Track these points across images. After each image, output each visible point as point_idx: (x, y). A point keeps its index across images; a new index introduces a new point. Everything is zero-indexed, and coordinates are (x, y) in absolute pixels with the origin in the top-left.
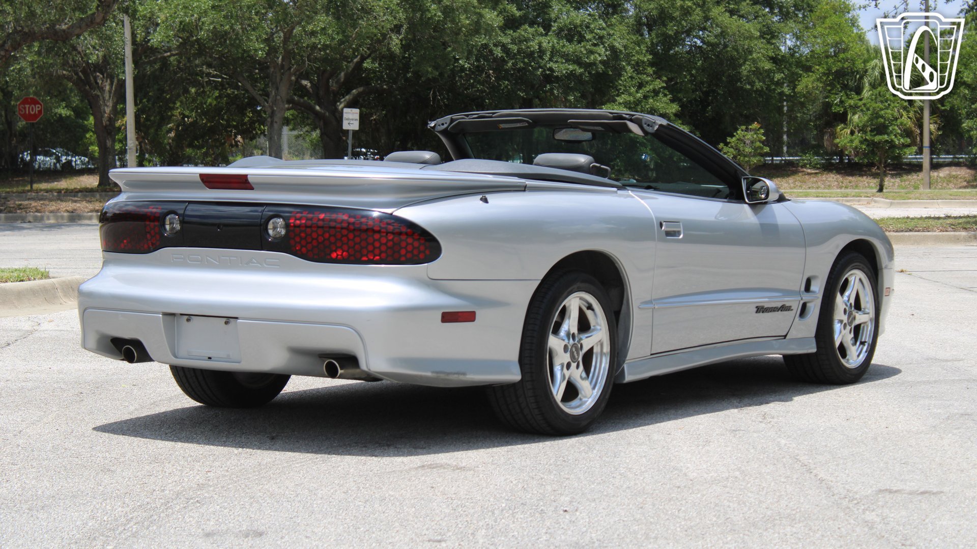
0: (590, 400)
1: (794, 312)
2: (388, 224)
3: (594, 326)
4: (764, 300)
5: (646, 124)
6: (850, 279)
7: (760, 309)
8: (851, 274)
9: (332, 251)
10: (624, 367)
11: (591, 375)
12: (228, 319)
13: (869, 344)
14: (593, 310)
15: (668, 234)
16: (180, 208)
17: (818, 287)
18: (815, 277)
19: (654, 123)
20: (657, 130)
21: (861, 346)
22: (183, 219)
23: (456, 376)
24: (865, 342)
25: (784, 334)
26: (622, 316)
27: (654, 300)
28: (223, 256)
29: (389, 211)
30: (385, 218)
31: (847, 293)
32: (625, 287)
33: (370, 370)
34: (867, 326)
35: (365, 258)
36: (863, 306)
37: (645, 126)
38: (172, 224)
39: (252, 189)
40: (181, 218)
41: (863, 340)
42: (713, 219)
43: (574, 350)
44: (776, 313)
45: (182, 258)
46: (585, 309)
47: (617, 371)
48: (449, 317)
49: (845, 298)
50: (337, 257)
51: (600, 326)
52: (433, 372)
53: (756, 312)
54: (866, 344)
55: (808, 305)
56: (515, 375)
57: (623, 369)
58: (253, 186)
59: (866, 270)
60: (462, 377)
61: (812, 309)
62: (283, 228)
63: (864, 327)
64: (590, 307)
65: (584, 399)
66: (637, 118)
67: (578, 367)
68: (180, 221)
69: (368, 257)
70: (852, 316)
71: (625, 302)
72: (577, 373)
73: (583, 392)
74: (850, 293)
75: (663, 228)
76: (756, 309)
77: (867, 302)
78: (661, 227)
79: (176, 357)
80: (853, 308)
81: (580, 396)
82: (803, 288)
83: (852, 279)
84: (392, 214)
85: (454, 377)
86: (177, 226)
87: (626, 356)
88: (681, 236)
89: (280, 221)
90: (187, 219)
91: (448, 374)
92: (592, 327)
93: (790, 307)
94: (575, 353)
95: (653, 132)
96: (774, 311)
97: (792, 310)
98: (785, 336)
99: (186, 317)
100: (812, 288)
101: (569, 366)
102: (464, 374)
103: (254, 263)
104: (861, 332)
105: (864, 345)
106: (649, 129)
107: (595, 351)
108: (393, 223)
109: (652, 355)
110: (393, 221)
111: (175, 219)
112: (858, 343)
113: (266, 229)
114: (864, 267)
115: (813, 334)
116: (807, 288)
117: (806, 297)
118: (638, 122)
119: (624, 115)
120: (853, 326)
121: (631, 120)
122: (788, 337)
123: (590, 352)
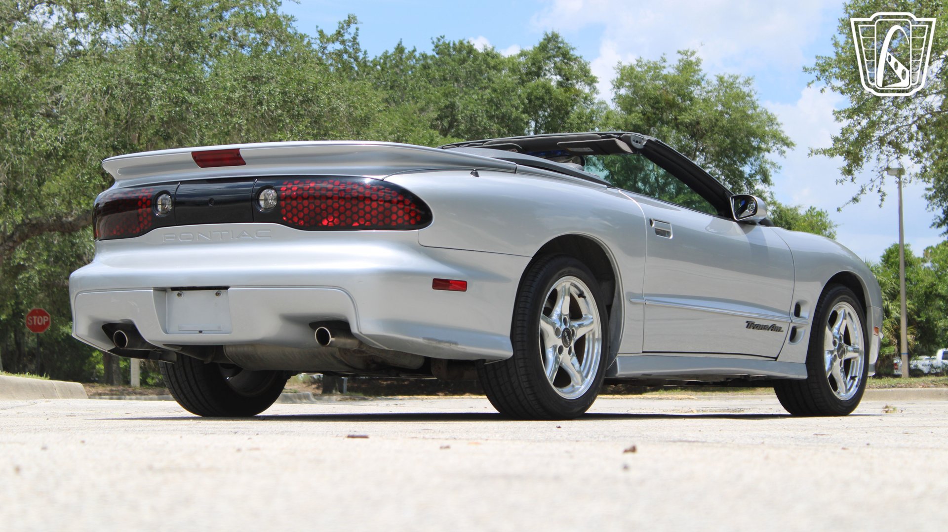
0: (583, 387)
1: (784, 333)
2: (378, 190)
3: (585, 315)
4: (755, 315)
5: (634, 141)
6: (839, 312)
7: (750, 325)
8: (840, 307)
9: (323, 218)
10: (616, 361)
11: (584, 362)
12: (220, 289)
13: (859, 379)
14: (584, 297)
15: (658, 232)
16: (172, 189)
17: (808, 313)
18: (805, 302)
19: (643, 139)
20: (645, 145)
21: (852, 381)
22: (175, 199)
23: (447, 344)
24: (856, 377)
25: (775, 356)
26: (613, 309)
27: (646, 295)
28: (214, 232)
29: (380, 177)
30: (376, 184)
31: (836, 326)
32: (616, 278)
33: (361, 333)
34: (857, 361)
35: (356, 224)
36: (852, 341)
37: (634, 143)
38: (164, 205)
39: (244, 164)
40: (173, 199)
41: (853, 375)
42: (703, 230)
43: (566, 334)
44: (766, 331)
45: (173, 238)
46: (576, 297)
47: (609, 364)
48: (440, 284)
49: (835, 330)
50: (328, 224)
51: (592, 315)
52: (424, 338)
53: (747, 327)
54: (857, 379)
55: (798, 330)
56: (507, 352)
57: (615, 363)
58: (246, 161)
59: (854, 303)
60: (453, 347)
61: (802, 334)
62: (274, 199)
63: (854, 362)
64: (581, 295)
65: (577, 386)
66: (626, 137)
67: (570, 352)
68: (172, 202)
69: (358, 223)
70: (842, 349)
71: (616, 294)
72: (569, 361)
73: (575, 379)
74: (839, 326)
75: (653, 225)
76: (747, 324)
77: (857, 337)
78: (651, 225)
79: (166, 333)
80: (843, 341)
81: (572, 383)
82: (793, 310)
83: (840, 313)
84: (383, 180)
85: (445, 346)
86: (169, 207)
87: (618, 350)
88: (671, 237)
89: (272, 193)
90: (178, 199)
91: (440, 342)
92: (584, 316)
93: (781, 327)
94: (567, 338)
95: (642, 147)
96: (765, 329)
97: (782, 331)
98: (776, 358)
99: (177, 292)
100: (802, 313)
101: (561, 350)
102: (456, 343)
103: (246, 236)
104: (851, 365)
105: (855, 380)
106: (638, 146)
107: (587, 337)
108: (384, 189)
109: (643, 352)
110: (383, 187)
111: (167, 199)
112: (849, 377)
113: (258, 200)
114: (853, 301)
115: (804, 361)
116: (797, 313)
117: (796, 321)
118: (627, 140)
119: (613, 135)
120: (843, 359)
121: (619, 139)
122: (778, 360)
123: (582, 340)
